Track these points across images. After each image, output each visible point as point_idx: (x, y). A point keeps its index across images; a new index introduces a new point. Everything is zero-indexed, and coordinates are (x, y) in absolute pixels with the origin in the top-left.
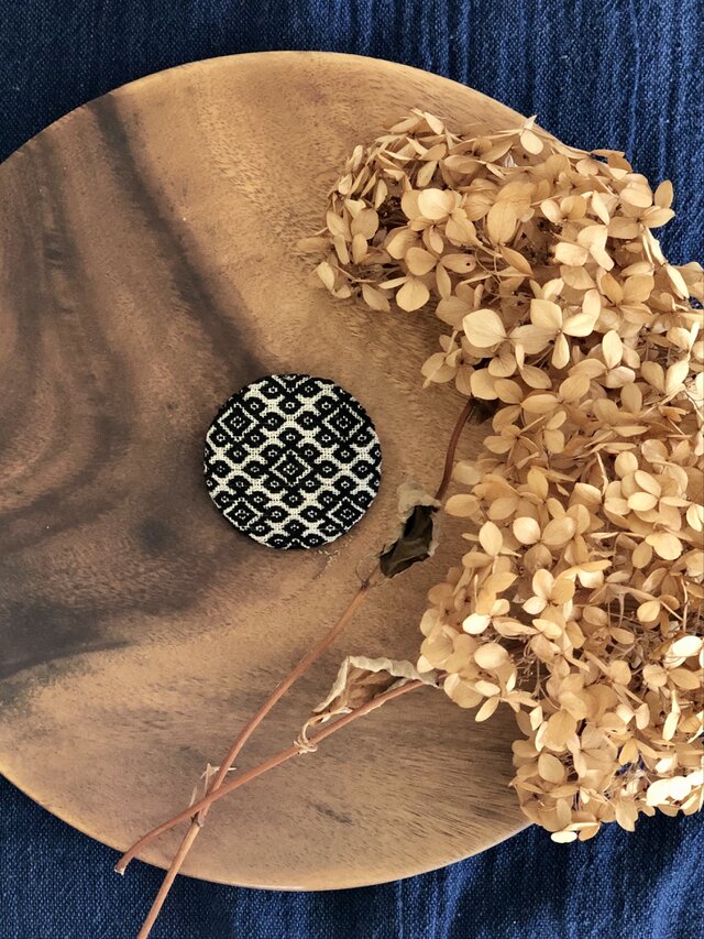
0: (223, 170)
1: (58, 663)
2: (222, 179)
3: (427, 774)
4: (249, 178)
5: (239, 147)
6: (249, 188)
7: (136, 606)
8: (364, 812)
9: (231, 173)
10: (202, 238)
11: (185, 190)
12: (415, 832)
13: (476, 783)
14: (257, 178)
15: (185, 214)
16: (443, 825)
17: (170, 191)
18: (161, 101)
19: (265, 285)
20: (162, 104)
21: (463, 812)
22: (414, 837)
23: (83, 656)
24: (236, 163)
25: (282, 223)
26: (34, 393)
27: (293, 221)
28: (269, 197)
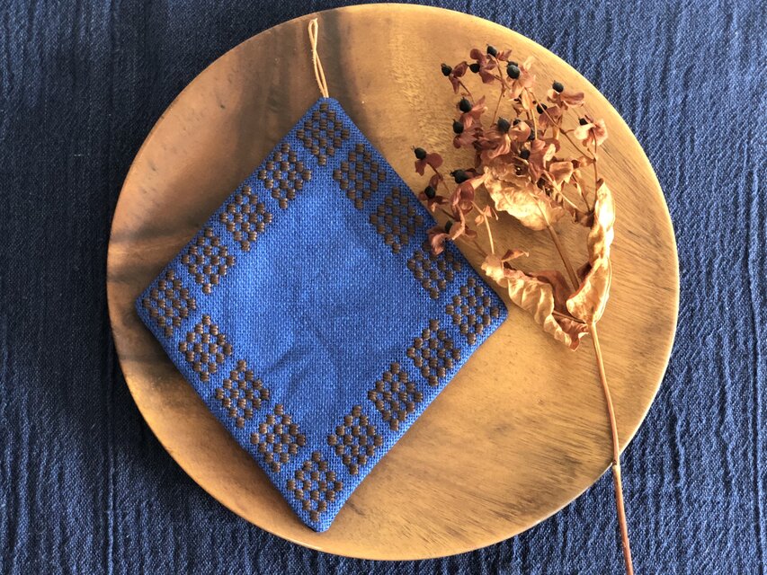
0: (396, 78)
2: (394, 83)
3: (424, 498)
4: (412, 87)
5: (410, 66)
6: (410, 93)
8: (374, 510)
9: (400, 81)
10: (372, 117)
11: (369, 84)
12: (403, 533)
13: (452, 511)
14: (417, 88)
15: (364, 100)
16: (423, 533)
17: (359, 82)
18: (368, 22)
19: (403, 157)
20: (368, 25)
21: (439, 528)
22: (403, 536)
24: (406, 75)
25: (425, 121)
27: (432, 121)
28: (421, 102)
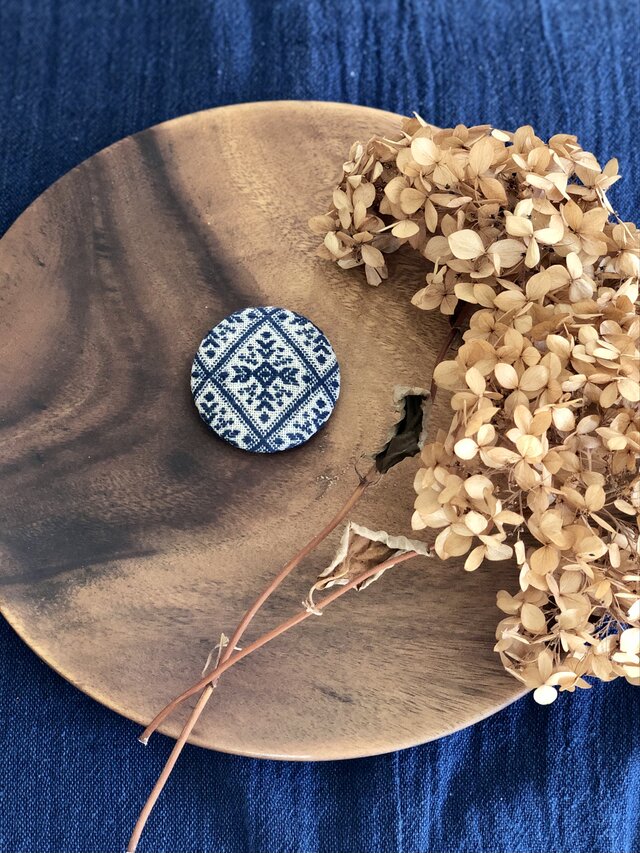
0: (240, 188)
1: (94, 568)
2: (239, 195)
3: (420, 661)
4: (261, 194)
5: (253, 172)
6: (261, 201)
7: (163, 520)
8: (362, 692)
9: (246, 191)
10: (223, 237)
11: (209, 202)
12: (409, 709)
13: (462, 667)
14: (268, 194)
15: (209, 220)
16: (434, 703)
17: (198, 204)
18: (191, 135)
19: (274, 272)
20: (192, 138)
21: (452, 691)
22: (409, 714)
23: (117, 562)
24: (250, 183)
25: (289, 227)
26: (82, 352)
27: (297, 225)
28: (278, 208)
